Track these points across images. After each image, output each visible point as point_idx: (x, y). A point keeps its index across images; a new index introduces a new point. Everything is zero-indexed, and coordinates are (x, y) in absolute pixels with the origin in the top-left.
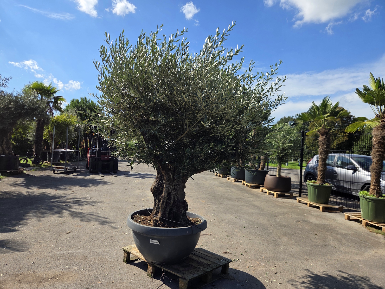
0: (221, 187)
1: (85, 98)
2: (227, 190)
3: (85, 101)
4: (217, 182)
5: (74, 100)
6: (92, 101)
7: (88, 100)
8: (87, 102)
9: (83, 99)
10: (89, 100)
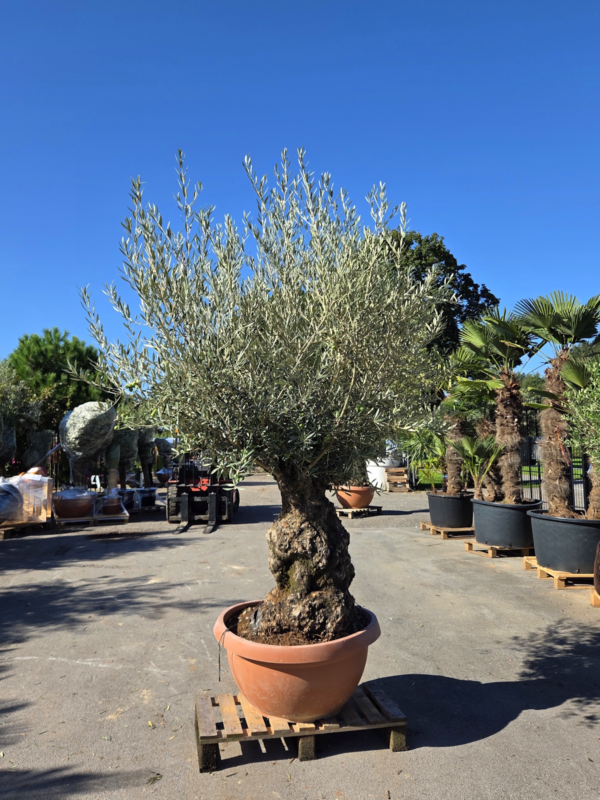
0: (452, 589)
1: (56, 331)
2: (478, 605)
3: (53, 336)
4: (434, 562)
5: (27, 338)
6: (74, 338)
7: (62, 336)
8: (59, 340)
9: (50, 333)
10: (66, 334)
